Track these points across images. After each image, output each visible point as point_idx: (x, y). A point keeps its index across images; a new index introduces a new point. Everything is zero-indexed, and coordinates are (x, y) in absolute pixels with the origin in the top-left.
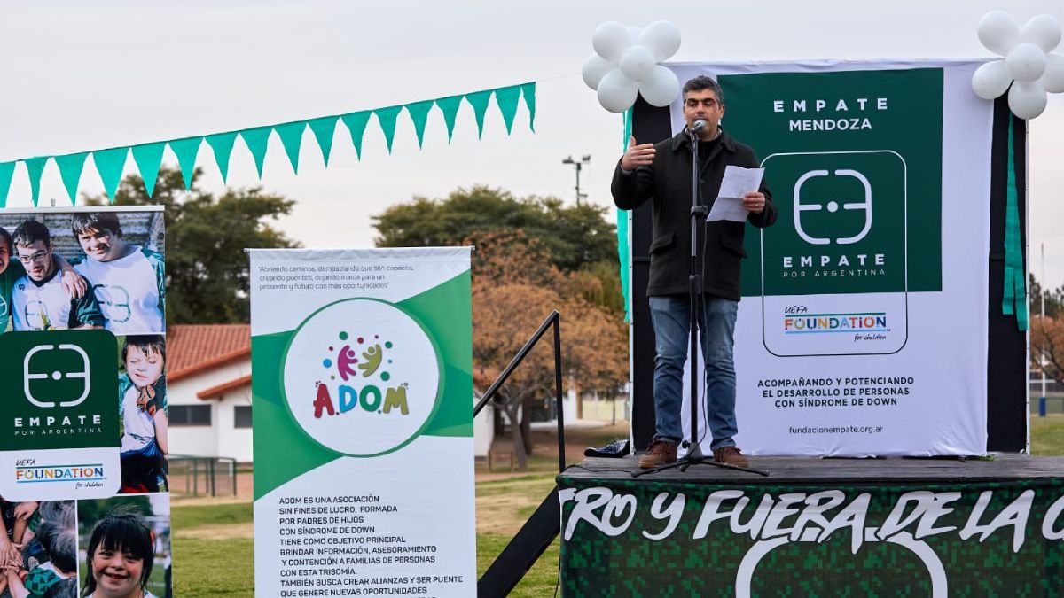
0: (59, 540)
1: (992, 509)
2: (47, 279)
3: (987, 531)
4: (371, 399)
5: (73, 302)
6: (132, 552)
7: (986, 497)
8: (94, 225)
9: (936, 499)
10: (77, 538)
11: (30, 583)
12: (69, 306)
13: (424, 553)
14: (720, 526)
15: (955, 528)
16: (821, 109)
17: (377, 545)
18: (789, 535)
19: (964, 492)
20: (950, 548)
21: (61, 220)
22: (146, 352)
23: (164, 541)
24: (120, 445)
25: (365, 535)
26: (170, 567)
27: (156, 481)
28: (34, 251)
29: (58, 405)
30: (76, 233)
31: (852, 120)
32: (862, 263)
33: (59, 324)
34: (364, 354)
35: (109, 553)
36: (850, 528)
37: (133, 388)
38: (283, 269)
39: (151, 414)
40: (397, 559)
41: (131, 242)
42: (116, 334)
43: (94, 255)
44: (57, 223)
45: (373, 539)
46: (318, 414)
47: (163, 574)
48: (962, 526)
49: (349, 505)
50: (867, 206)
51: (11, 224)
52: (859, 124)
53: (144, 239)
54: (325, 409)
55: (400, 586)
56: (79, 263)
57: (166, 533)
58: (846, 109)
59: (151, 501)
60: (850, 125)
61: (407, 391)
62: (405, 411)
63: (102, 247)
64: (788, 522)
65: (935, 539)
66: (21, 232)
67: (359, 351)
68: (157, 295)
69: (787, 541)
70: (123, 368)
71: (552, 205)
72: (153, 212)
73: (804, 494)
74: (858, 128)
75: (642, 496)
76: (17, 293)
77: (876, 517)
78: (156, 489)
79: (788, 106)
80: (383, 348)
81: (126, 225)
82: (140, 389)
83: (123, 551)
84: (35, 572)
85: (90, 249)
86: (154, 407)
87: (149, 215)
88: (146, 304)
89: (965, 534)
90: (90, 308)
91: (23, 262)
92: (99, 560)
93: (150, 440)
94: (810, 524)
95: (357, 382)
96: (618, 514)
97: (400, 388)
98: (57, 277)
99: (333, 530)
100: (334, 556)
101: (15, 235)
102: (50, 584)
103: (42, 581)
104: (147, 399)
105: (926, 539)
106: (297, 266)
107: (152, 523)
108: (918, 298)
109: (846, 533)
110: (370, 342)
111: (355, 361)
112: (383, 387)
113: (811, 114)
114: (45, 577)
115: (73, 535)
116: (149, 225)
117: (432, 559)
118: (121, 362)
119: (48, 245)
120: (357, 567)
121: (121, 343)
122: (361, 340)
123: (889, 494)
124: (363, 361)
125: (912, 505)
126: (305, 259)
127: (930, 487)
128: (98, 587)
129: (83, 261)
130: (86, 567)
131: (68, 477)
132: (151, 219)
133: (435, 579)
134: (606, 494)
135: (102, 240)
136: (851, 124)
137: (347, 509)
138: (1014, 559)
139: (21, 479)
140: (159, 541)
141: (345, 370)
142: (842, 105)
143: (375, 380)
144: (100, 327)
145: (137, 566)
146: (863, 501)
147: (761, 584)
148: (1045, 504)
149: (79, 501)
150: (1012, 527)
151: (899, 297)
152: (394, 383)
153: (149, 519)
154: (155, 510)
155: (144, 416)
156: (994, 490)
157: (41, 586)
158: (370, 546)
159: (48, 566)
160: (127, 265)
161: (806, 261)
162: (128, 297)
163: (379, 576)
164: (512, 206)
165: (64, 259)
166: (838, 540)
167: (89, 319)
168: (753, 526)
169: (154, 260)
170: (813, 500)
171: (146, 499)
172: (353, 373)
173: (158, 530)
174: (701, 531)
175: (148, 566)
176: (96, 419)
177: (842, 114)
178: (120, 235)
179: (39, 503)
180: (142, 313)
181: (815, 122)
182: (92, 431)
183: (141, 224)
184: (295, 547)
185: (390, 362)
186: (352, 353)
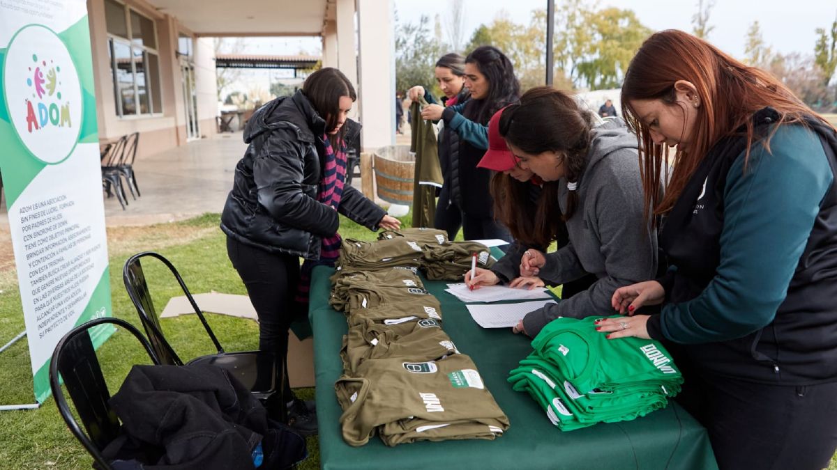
4: (54, 114)
13: (85, 234)
17: (69, 233)
25: (64, 228)
34: (48, 76)
45: (68, 230)
49: (54, 205)
54: (33, 124)
55: (81, 261)
61: (70, 109)
62: (70, 125)
67: (44, 71)
80: (56, 71)
95: (47, 100)
97: (66, 106)
110: (49, 66)
112: (59, 104)
117: (89, 236)
120: (63, 254)
122: (44, 63)
124: (47, 82)
133: (92, 250)
137: (54, 209)
141: (40, 90)
143: (55, 99)
152: (63, 102)
158: (67, 235)
172: (44, 92)
184: (33, 250)
185: (60, 83)
186: (41, 76)
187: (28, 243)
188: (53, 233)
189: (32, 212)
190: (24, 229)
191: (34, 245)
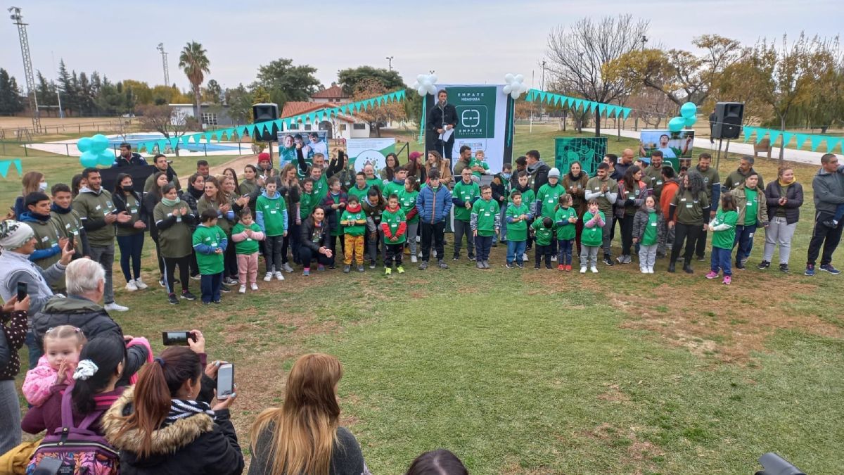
8: (312, 135)
16: (469, 95)
28: (299, 141)
32: (477, 131)
41: (321, 139)
43: (312, 142)
50: (478, 118)
52: (477, 99)
56: (309, 144)
63: (314, 140)
66: (296, 137)
71: (384, 71)
79: (461, 95)
88: (325, 153)
90: (312, 154)
98: (304, 147)
108: (489, 139)
119: (302, 140)
135: (314, 138)
142: (473, 95)
151: (484, 140)
160: (320, 144)
161: (464, 131)
162: (320, 151)
164: (374, 71)
165: (306, 143)
178: (318, 137)
181: (467, 99)
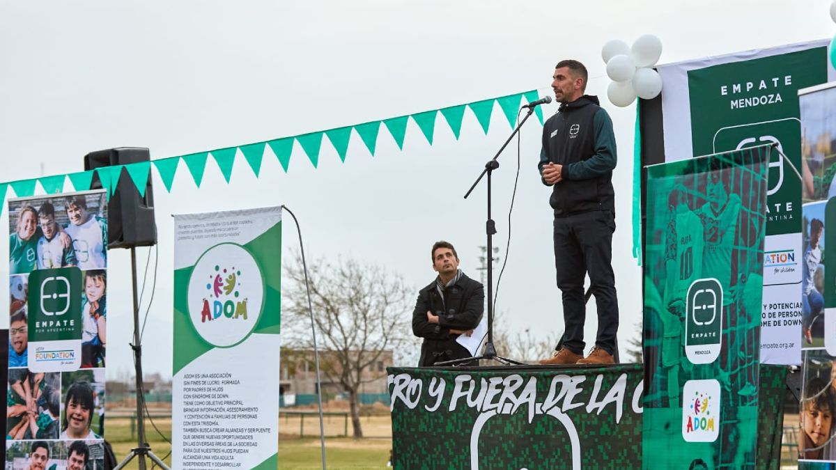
0: (53, 396)
1: (604, 389)
2: (53, 237)
3: (601, 406)
4: (229, 309)
5: (64, 251)
6: (85, 404)
7: (600, 379)
8: (75, 203)
9: (572, 381)
10: (61, 396)
11: (39, 422)
12: (62, 253)
13: (250, 413)
14: (462, 401)
15: (583, 404)
16: (750, 89)
17: (229, 406)
18: (496, 408)
19: (587, 375)
20: (581, 419)
21: (60, 201)
22: (94, 279)
23: (100, 399)
24: (81, 338)
25: (223, 400)
26: (103, 415)
27: (97, 361)
28: (48, 220)
29: (55, 314)
30: (67, 208)
31: (769, 96)
32: (778, 210)
33: (57, 266)
34: (227, 280)
35: (75, 406)
36: (527, 403)
37: (88, 303)
38: (190, 226)
39: (96, 319)
40: (239, 416)
41: (90, 212)
42: (82, 270)
43: (74, 222)
44: (58, 203)
45: (228, 403)
46: (203, 320)
47: (98, 419)
48: (587, 403)
49: (216, 379)
50: (780, 164)
51: (38, 205)
52: (774, 99)
53: (97, 209)
54: (207, 317)
55: (240, 434)
56: (67, 227)
57: (101, 394)
58: (765, 87)
59: (95, 373)
60: (768, 101)
61: (247, 304)
62: (245, 318)
63: (77, 216)
64: (496, 399)
65: (573, 413)
66: (42, 210)
67: (224, 277)
68: (102, 245)
69: (495, 414)
70: (84, 291)
72: (101, 193)
73: (501, 378)
74: (773, 102)
75: (425, 380)
76: (39, 246)
77: (541, 396)
78: (97, 366)
79: (730, 90)
80: (236, 275)
81: (89, 202)
82: (91, 304)
83: (81, 405)
84: (42, 415)
85: (72, 218)
86: (98, 315)
87: (99, 195)
88: (97, 251)
89: (589, 409)
90: (71, 255)
91: (43, 228)
92: (70, 409)
93: (95, 335)
94: (508, 400)
95: (223, 299)
96: (413, 393)
97: (243, 302)
98: (57, 236)
99: (208, 396)
100: (209, 413)
101: (39, 211)
102: (48, 423)
103: (45, 422)
104: (94, 310)
105: (567, 412)
106: (196, 224)
107: (94, 387)
109: (525, 406)
110: (230, 272)
111: (222, 285)
112: (236, 301)
113: (744, 94)
114: (46, 419)
115: (59, 393)
116: (99, 201)
117: (255, 417)
118: (83, 287)
119: (53, 217)
120: (219, 421)
121: (84, 275)
122: (225, 271)
123: (546, 377)
124: (226, 284)
125: (559, 385)
126: (200, 219)
127: (567, 371)
128: (69, 427)
129: (69, 225)
130: (64, 413)
131: (57, 358)
132: (100, 197)
133: (257, 430)
134: (407, 377)
135: (78, 212)
136: (769, 98)
137: (216, 382)
138: (617, 429)
139: (38, 359)
140: (97, 398)
141: (217, 291)
142: (763, 85)
143: (231, 297)
144: (75, 266)
145: (86, 414)
146: (533, 382)
147: (483, 445)
148: (633, 385)
149: (63, 373)
150: (615, 403)
152: (240, 299)
153: (93, 384)
154: (97, 379)
155: (92, 320)
156: (604, 373)
157: (44, 424)
158: (226, 406)
159: (47, 412)
160: (88, 227)
162: (88, 247)
163: (229, 427)
165: (61, 224)
166: (521, 412)
167: (71, 260)
168: (478, 402)
169: (101, 223)
170: (507, 382)
171: (92, 371)
172: (221, 292)
173: (97, 391)
174: (452, 407)
175: (91, 413)
176: (72, 323)
177: (764, 92)
178: (86, 208)
179: (45, 373)
180: (94, 256)
181: (746, 100)
182: (69, 329)
183: (96, 201)
184: (190, 407)
185: (239, 284)
186: (221, 280)
187: (186, 400)
188: (212, 400)
189: (194, 379)
190: (185, 389)
191: (191, 403)
